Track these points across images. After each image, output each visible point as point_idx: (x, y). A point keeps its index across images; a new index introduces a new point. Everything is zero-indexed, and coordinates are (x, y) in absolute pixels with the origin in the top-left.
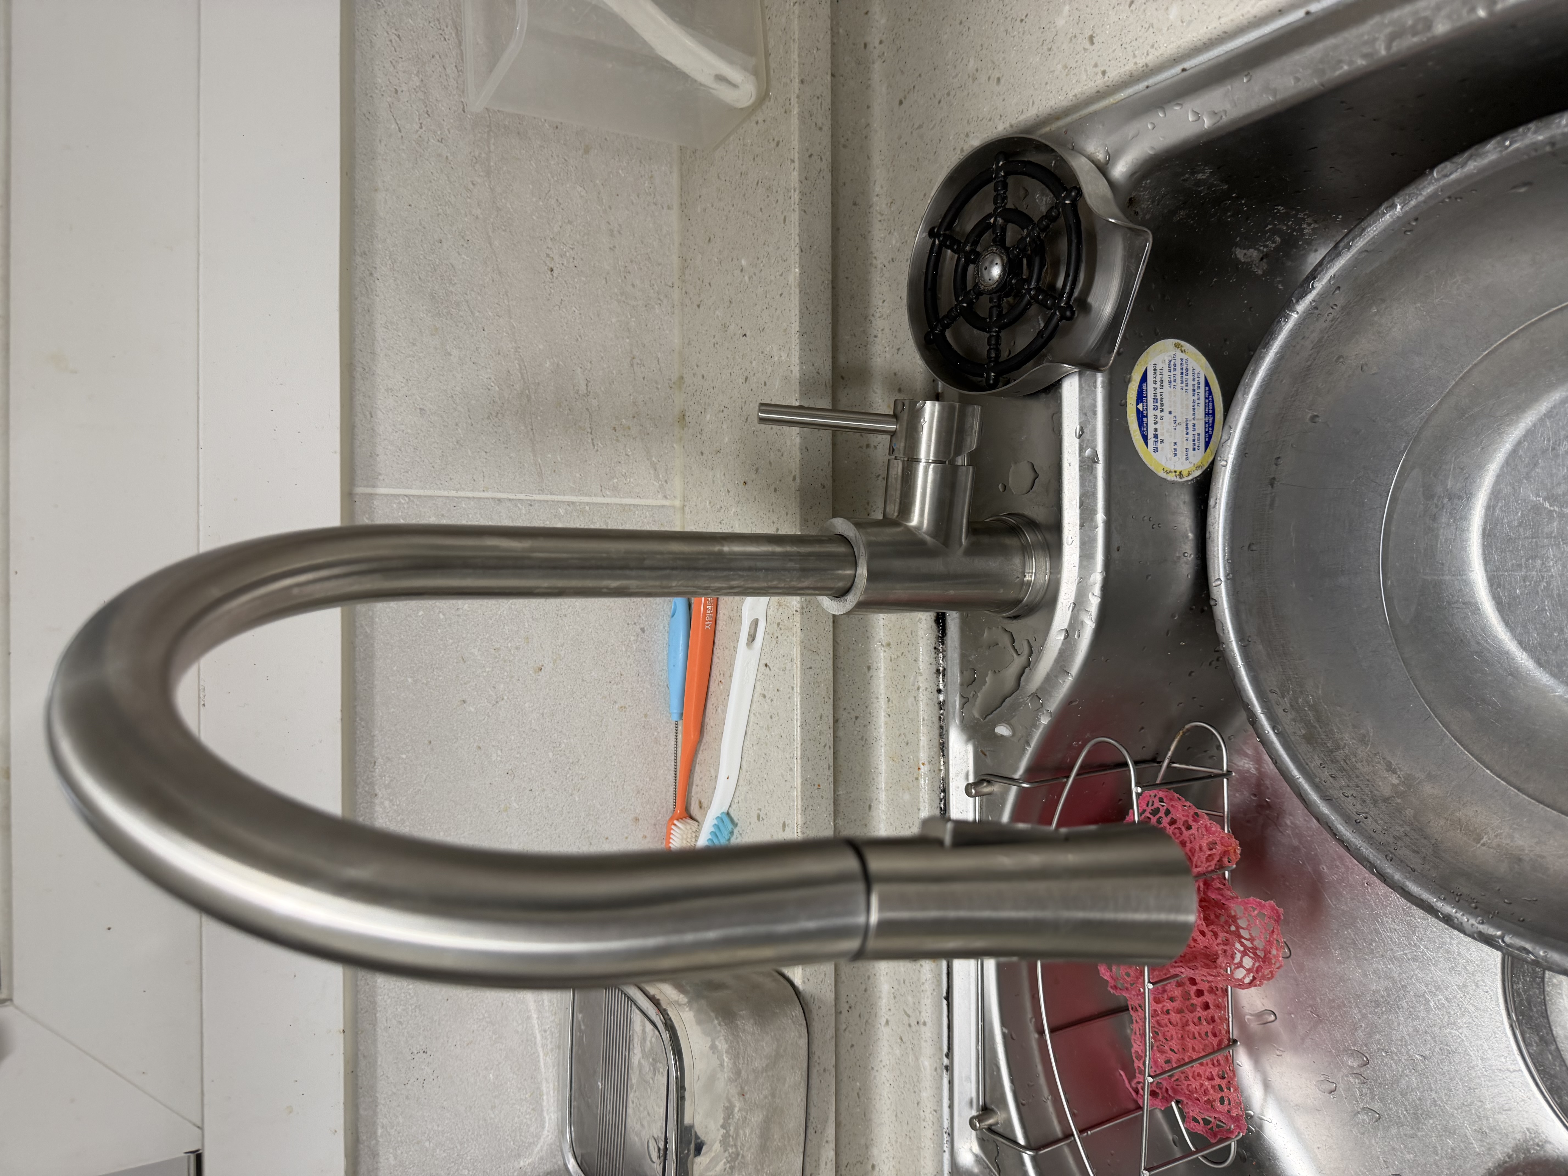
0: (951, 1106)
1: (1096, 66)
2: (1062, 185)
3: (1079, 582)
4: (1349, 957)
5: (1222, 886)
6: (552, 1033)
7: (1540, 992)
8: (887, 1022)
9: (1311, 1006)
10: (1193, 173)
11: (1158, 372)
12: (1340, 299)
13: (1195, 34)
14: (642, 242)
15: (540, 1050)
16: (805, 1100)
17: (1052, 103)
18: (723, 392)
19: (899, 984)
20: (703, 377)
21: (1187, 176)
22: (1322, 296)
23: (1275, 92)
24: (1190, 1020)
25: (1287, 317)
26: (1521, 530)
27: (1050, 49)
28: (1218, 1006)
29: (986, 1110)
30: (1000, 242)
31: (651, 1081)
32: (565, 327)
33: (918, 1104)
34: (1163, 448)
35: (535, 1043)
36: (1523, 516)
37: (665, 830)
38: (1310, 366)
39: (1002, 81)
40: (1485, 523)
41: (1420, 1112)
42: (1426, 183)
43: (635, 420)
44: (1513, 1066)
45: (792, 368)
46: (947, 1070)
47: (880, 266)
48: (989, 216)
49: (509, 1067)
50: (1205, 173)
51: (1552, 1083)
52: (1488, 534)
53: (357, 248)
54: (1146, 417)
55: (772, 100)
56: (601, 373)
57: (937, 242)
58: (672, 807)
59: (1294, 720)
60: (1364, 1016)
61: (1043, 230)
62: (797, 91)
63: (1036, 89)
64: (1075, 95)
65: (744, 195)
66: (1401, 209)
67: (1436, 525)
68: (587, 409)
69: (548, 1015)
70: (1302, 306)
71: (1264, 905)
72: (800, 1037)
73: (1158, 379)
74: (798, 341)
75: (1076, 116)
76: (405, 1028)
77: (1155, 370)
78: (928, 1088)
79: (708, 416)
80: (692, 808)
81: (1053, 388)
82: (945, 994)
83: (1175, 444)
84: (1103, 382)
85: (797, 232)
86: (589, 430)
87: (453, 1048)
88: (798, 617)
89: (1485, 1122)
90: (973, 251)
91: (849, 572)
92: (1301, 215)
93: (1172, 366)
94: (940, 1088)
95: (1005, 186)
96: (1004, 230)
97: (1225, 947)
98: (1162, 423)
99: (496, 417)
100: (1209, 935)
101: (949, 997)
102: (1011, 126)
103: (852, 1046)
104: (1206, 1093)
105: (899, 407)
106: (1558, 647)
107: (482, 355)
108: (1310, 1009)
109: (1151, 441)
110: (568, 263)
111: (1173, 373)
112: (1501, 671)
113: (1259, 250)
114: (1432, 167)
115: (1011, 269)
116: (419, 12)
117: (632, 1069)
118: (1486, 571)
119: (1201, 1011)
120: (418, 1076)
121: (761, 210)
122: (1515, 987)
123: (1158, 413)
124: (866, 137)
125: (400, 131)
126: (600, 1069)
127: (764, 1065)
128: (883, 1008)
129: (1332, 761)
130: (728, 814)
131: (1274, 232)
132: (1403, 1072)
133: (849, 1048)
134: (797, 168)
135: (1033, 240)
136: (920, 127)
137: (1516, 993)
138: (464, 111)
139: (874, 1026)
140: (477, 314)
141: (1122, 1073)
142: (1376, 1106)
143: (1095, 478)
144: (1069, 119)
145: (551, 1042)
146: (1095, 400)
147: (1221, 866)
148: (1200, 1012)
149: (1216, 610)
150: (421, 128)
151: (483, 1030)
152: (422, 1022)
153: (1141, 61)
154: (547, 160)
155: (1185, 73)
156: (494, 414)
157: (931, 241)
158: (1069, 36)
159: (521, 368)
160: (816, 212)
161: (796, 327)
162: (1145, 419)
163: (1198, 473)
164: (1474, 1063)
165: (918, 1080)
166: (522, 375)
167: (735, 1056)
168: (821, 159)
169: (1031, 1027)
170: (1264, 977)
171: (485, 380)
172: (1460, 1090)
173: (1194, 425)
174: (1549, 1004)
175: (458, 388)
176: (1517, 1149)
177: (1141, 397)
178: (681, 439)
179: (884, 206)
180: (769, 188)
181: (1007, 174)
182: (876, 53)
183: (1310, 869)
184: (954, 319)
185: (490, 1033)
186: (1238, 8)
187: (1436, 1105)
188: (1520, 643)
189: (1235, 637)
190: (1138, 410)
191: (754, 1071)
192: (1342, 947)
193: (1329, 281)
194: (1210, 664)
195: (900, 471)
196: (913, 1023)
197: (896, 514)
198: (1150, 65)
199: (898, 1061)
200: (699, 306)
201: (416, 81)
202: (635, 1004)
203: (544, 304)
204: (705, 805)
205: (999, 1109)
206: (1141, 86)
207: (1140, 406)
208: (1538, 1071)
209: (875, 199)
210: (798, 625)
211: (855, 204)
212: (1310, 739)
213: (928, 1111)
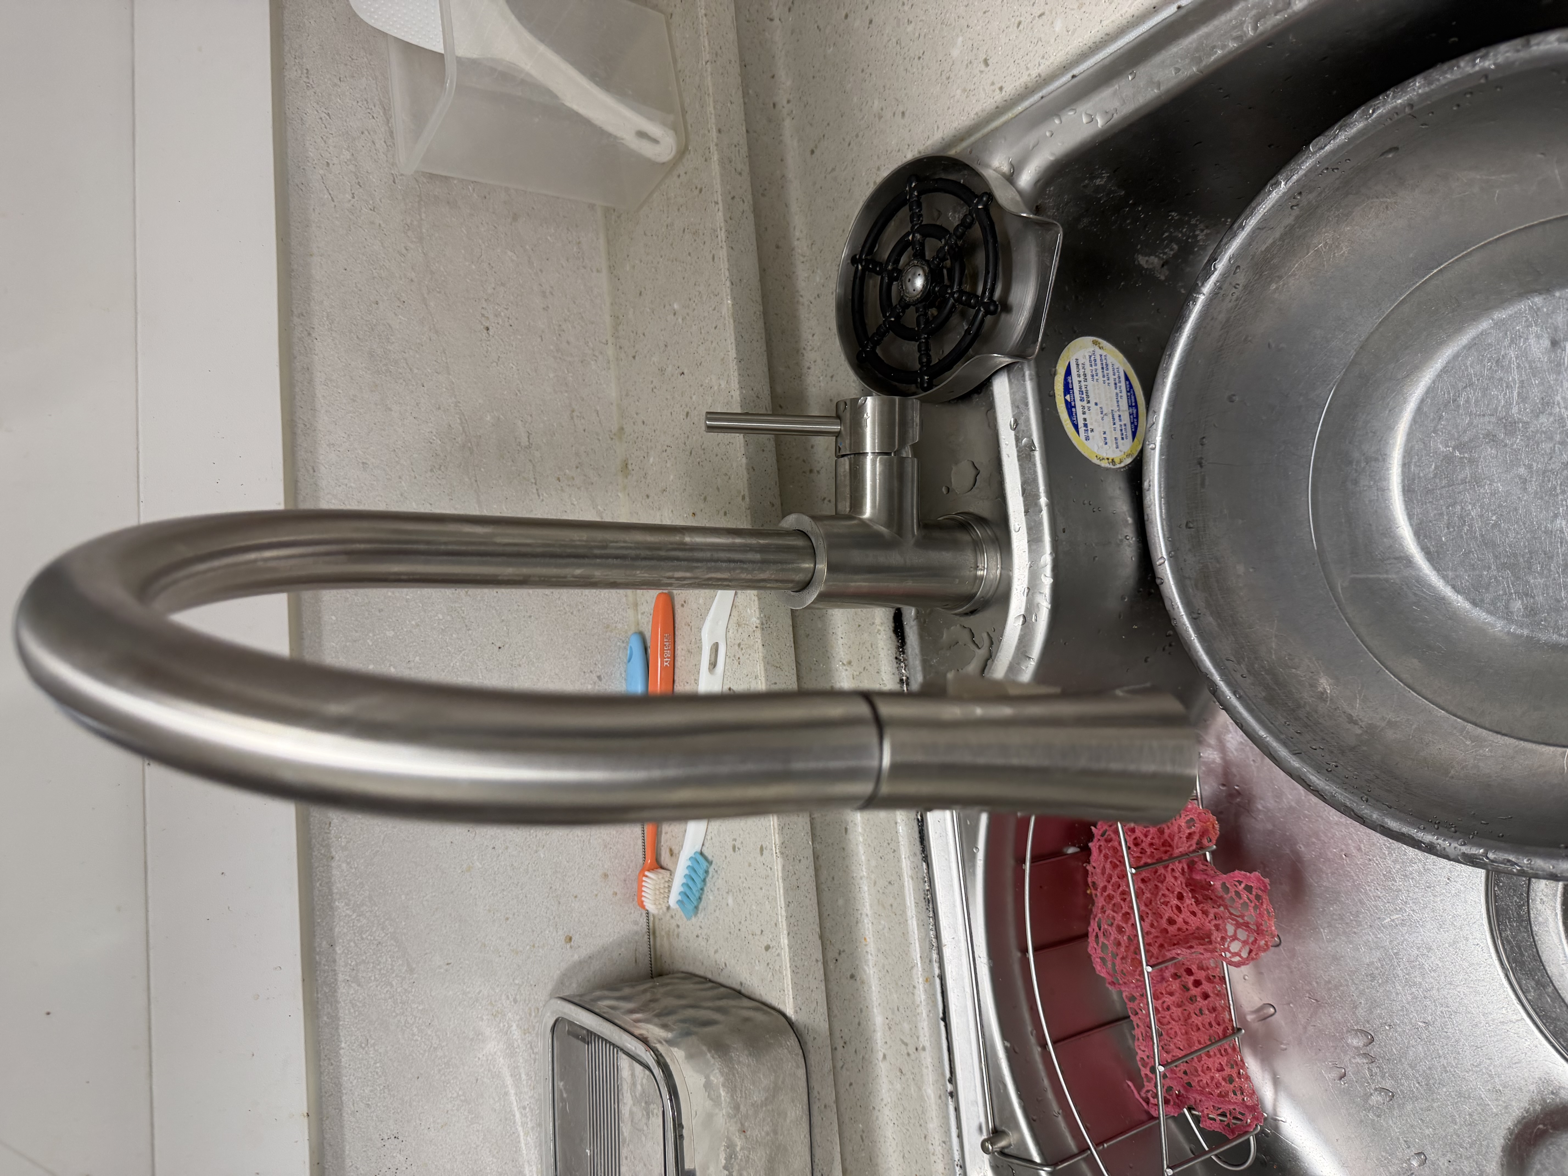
0: (960, 1136)
1: (993, 84)
2: (973, 193)
3: (1030, 567)
4: (1338, 934)
5: (1205, 867)
6: (531, 1110)
7: (1528, 935)
8: (885, 1057)
9: (1308, 992)
10: (1092, 178)
11: (1080, 367)
12: (1241, 278)
13: (1080, 40)
14: (574, 303)
15: (520, 1129)
16: (808, 1136)
17: (955, 125)
18: (665, 433)
19: (893, 1013)
20: (643, 423)
21: (1086, 182)
22: (1224, 276)
23: (1159, 85)
24: (1192, 1012)
25: (1195, 301)
26: (1437, 480)
27: (948, 78)
28: (1219, 994)
29: (996, 1133)
30: (919, 255)
31: (645, 1128)
32: (503, 383)
33: (925, 1137)
34: (1093, 437)
35: (514, 1123)
36: (1436, 468)
37: (635, 885)
38: (1222, 346)
39: (907, 114)
40: (1403, 481)
41: (1431, 1082)
42: (1304, 158)
43: (579, 470)
44: (1515, 1017)
45: (732, 393)
46: (952, 1097)
47: (806, 303)
48: (908, 234)
49: (488, 1150)
50: (1102, 178)
51: (1555, 1027)
52: (1408, 491)
53: (295, 310)
54: (1075, 407)
55: (692, 153)
56: (542, 425)
57: (860, 267)
58: (641, 861)
59: (1253, 684)
60: (1362, 993)
61: (959, 237)
62: (715, 140)
63: (939, 116)
64: (977, 114)
65: (672, 245)
66: (1285, 184)
67: (1358, 489)
68: (530, 461)
69: (526, 1090)
70: (1207, 288)
71: (1250, 877)
72: (798, 1067)
73: (1082, 373)
74: (736, 367)
75: (978, 135)
76: (373, 1112)
77: (1078, 365)
78: (934, 1118)
79: (651, 460)
80: (662, 858)
81: (984, 387)
82: (941, 1015)
83: (1105, 433)
84: (1030, 375)
85: (727, 267)
86: (533, 481)
87: (426, 1131)
88: (758, 634)
89: (1497, 1080)
90: (896, 269)
91: (808, 565)
92: (1193, 222)
93: (1093, 362)
94: (946, 1117)
95: (919, 205)
96: (922, 245)
97: (1217, 922)
98: (1090, 414)
99: (440, 469)
100: (1199, 914)
101: (945, 1018)
102: (920, 152)
103: (851, 1084)
104: (1218, 1085)
105: (842, 407)
106: (1489, 584)
107: (423, 410)
108: (1307, 995)
109: (1082, 429)
110: (504, 321)
111: (1094, 367)
112: (1440, 617)
113: (1159, 257)
114: (1307, 144)
115: (932, 278)
116: (347, 93)
117: (623, 1122)
118: (1411, 525)
119: (1202, 1001)
120: (390, 1166)
121: (690, 254)
122: (1503, 935)
123: (1085, 403)
124: (782, 187)
125: (333, 201)
126: (588, 1135)
127: (763, 1099)
128: (879, 1041)
129: (1296, 719)
130: (701, 853)
131: (1172, 239)
132: (1409, 1043)
133: (848, 1087)
134: (721, 209)
135: (951, 247)
136: (833, 170)
137: (1505, 941)
138: (394, 182)
139: (871, 1062)
140: (416, 371)
141: (1130, 1083)
142: (1388, 1084)
143: (1035, 465)
144: (973, 139)
145: (531, 1120)
146: (1025, 393)
147: (1201, 847)
148: (1201, 1003)
149: (1164, 588)
150: (353, 197)
151: (458, 1110)
152: (391, 1103)
153: (1034, 73)
154: (478, 227)
155: (1075, 80)
156: (437, 467)
157: (853, 269)
158: (965, 63)
159: (462, 423)
160: (743, 249)
161: (733, 354)
162: (1073, 410)
163: (1129, 461)
164: (1477, 1020)
165: (923, 1112)
166: (463, 428)
167: (732, 1088)
168: (743, 201)
169: (1033, 1040)
170: (1260, 949)
171: (427, 434)
172: (1468, 1051)
173: (1120, 416)
174: (1539, 943)
175: (399, 442)
176: (1532, 1102)
177: (1068, 389)
178: (625, 488)
179: (805, 248)
180: (696, 233)
181: (920, 194)
182: (785, 112)
183: (1288, 851)
184: (883, 335)
185: (466, 1113)
186: (1116, 11)
187: (1446, 1072)
188: (1454, 587)
189: (1185, 612)
190: (1066, 401)
191: (753, 1105)
192: (1330, 925)
193: (1230, 260)
194: (1164, 649)
195: (847, 467)
196: (912, 1050)
197: (848, 509)
198: (1043, 75)
199: (900, 1097)
200: (634, 357)
201: (347, 155)
202: (622, 1050)
203: (482, 361)
204: (676, 851)
205: (1010, 1129)
206: (1037, 97)
207: (1068, 397)
208: (1539, 1017)
209: (796, 243)
210: (759, 641)
211: (778, 247)
212: (1271, 700)
213: (937, 1142)
